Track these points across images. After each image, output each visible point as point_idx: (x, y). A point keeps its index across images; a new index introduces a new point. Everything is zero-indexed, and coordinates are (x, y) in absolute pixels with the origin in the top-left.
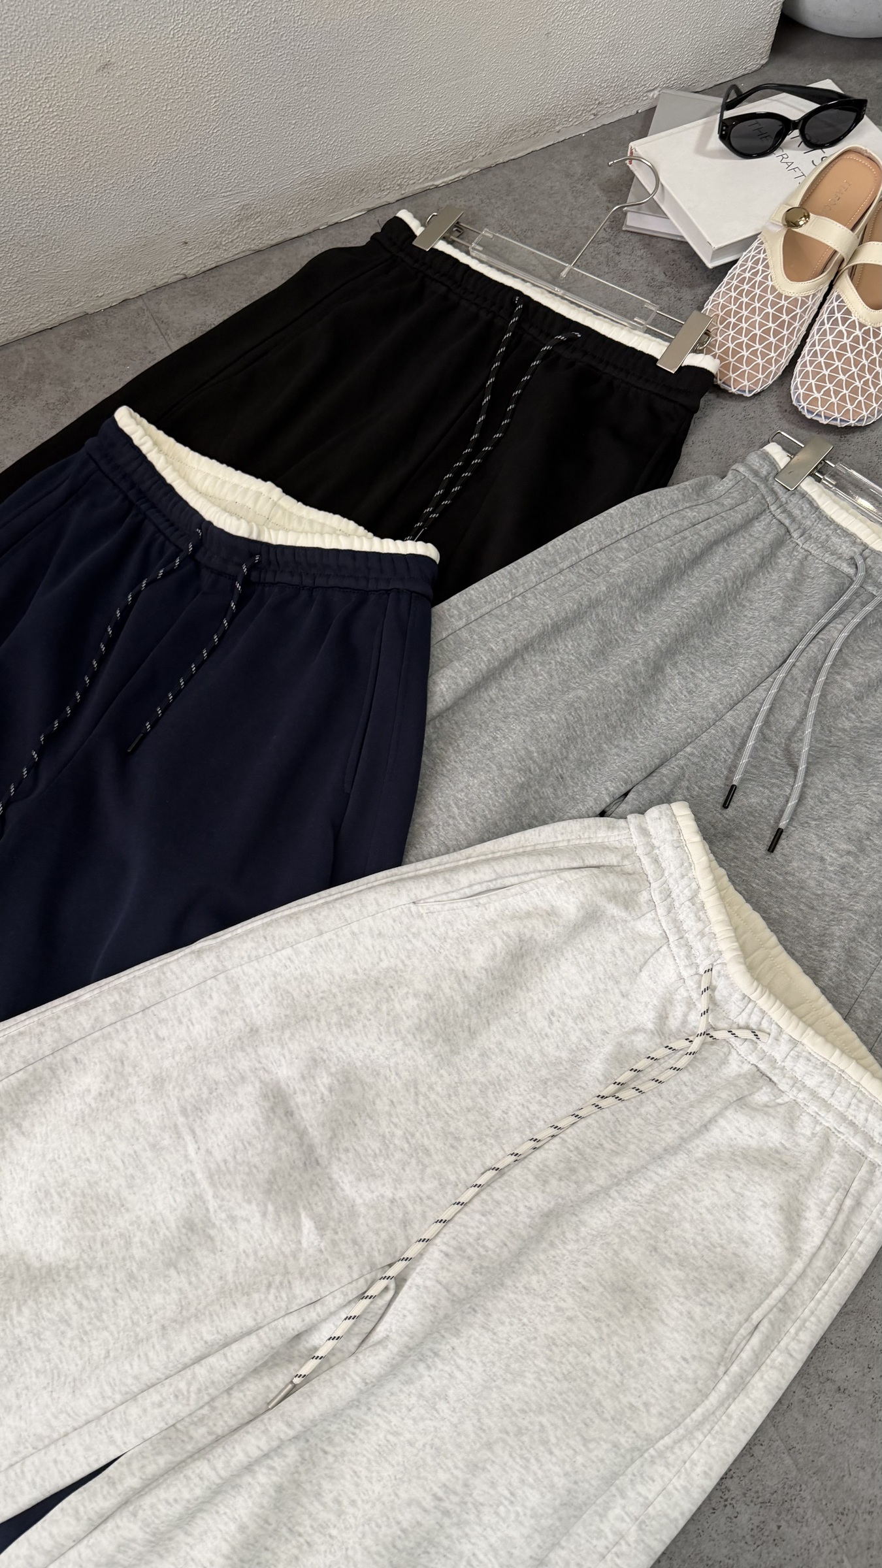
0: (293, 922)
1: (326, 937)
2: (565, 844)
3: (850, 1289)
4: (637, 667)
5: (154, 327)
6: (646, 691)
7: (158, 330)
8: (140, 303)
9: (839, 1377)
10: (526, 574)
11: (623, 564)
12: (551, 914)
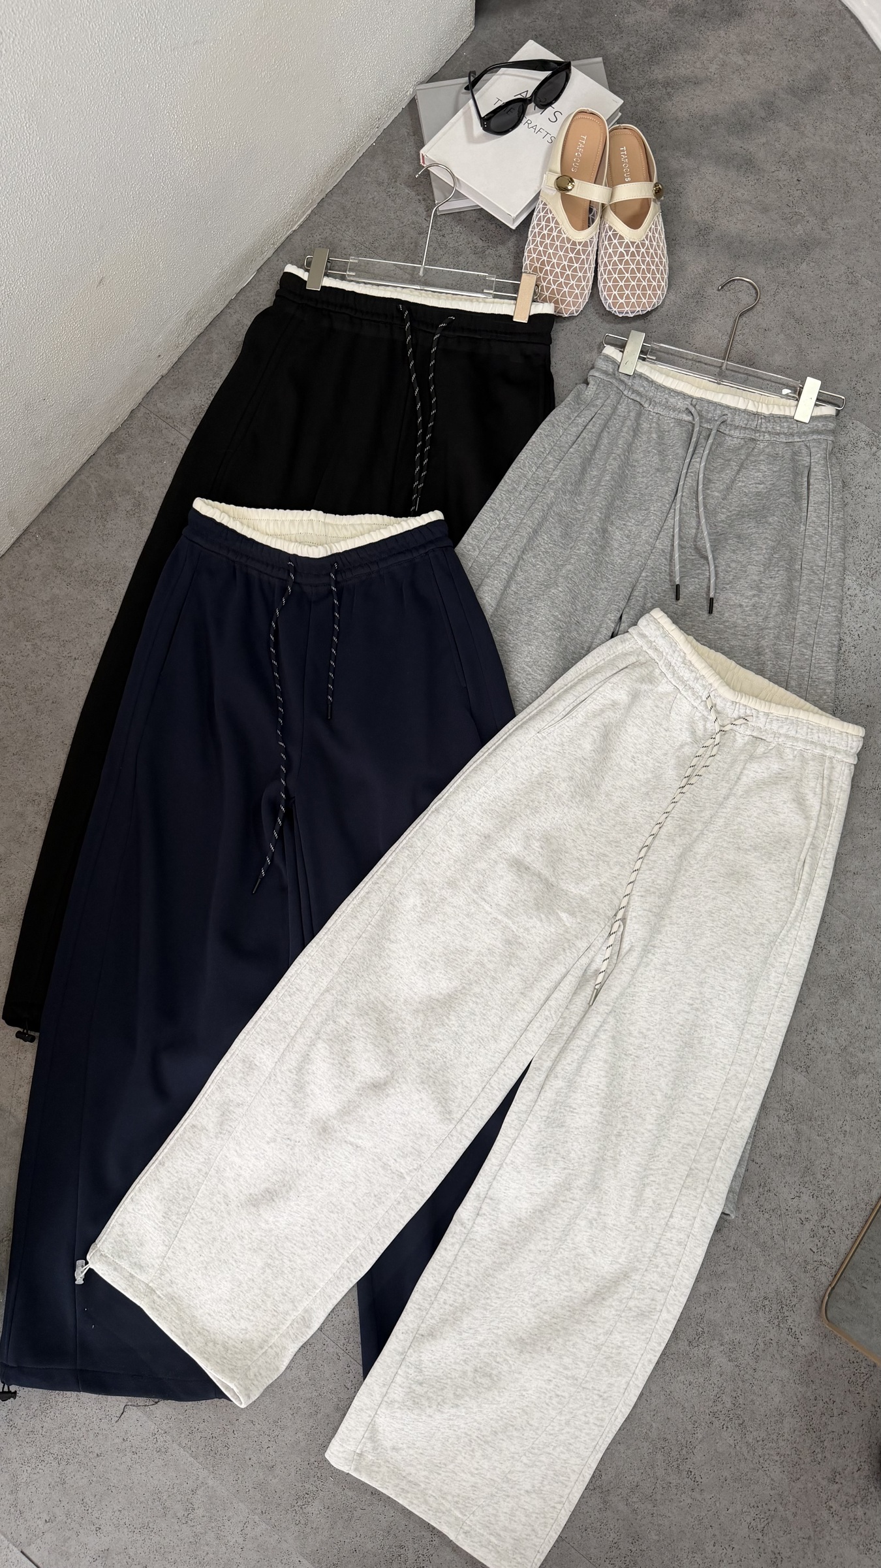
0: (479, 772)
1: (500, 772)
2: (603, 662)
3: (842, 824)
4: (594, 536)
5: (164, 424)
6: (603, 548)
7: (167, 426)
8: (142, 409)
9: (852, 868)
10: (501, 504)
11: (556, 472)
12: (614, 704)
